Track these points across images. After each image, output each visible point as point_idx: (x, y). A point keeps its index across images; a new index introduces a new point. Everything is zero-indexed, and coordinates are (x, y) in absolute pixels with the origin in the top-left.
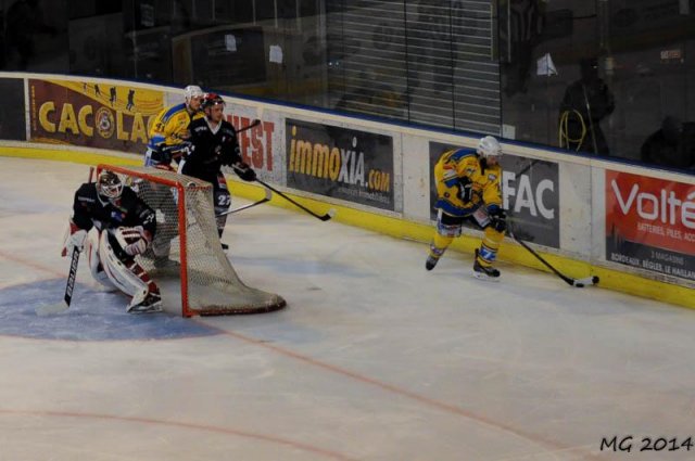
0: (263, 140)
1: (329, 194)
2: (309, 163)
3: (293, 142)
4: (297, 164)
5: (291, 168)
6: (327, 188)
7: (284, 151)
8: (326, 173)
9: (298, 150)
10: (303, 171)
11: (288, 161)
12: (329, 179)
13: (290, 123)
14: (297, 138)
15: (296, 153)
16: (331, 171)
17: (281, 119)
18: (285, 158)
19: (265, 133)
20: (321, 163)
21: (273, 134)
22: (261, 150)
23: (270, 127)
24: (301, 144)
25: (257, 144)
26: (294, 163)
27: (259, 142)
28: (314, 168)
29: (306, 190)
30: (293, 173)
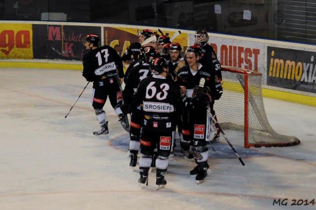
0: (252, 60)
1: (294, 88)
2: (282, 71)
3: (272, 60)
4: (274, 72)
5: (270, 74)
6: (293, 85)
7: (266, 65)
8: (293, 76)
9: (275, 64)
10: (277, 76)
11: (268, 70)
12: (295, 80)
13: (270, 49)
14: (274, 58)
15: (273, 66)
16: (296, 76)
17: (264, 47)
18: (266, 69)
19: (253, 55)
20: (290, 71)
21: (258, 55)
22: (251, 65)
23: (257, 52)
24: (277, 60)
25: (248, 61)
26: (272, 72)
27: (250, 61)
28: (285, 74)
29: (280, 87)
30: (272, 77)
